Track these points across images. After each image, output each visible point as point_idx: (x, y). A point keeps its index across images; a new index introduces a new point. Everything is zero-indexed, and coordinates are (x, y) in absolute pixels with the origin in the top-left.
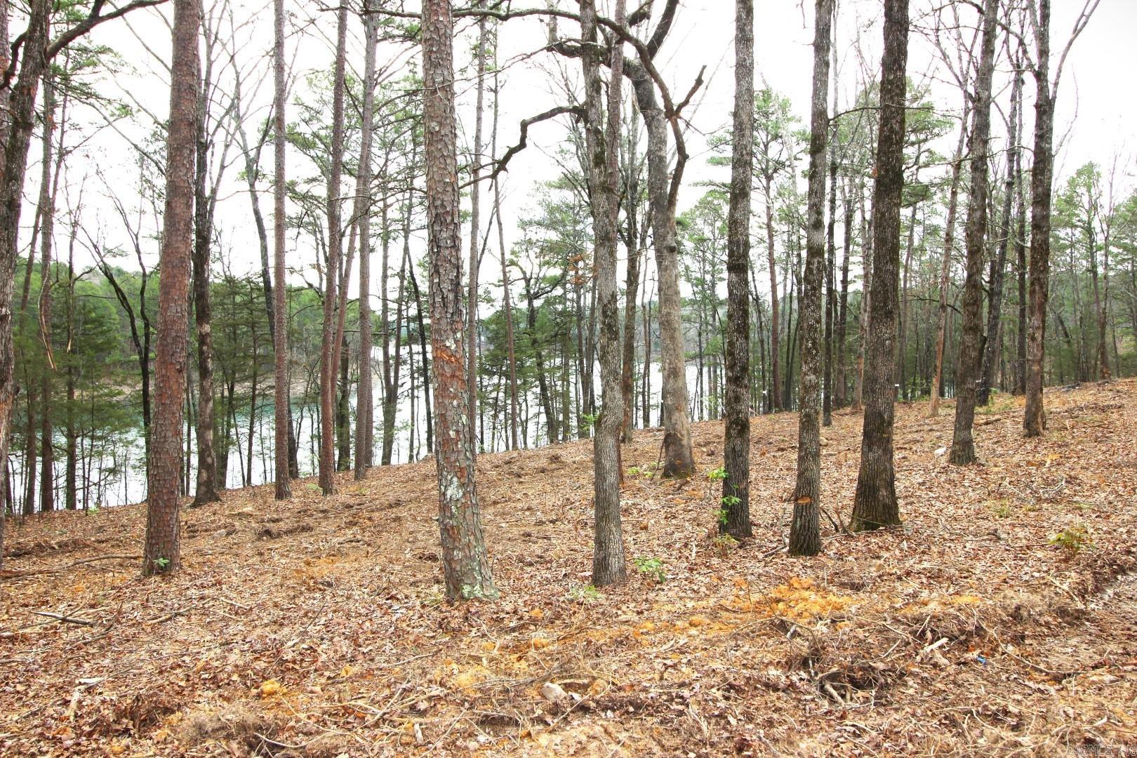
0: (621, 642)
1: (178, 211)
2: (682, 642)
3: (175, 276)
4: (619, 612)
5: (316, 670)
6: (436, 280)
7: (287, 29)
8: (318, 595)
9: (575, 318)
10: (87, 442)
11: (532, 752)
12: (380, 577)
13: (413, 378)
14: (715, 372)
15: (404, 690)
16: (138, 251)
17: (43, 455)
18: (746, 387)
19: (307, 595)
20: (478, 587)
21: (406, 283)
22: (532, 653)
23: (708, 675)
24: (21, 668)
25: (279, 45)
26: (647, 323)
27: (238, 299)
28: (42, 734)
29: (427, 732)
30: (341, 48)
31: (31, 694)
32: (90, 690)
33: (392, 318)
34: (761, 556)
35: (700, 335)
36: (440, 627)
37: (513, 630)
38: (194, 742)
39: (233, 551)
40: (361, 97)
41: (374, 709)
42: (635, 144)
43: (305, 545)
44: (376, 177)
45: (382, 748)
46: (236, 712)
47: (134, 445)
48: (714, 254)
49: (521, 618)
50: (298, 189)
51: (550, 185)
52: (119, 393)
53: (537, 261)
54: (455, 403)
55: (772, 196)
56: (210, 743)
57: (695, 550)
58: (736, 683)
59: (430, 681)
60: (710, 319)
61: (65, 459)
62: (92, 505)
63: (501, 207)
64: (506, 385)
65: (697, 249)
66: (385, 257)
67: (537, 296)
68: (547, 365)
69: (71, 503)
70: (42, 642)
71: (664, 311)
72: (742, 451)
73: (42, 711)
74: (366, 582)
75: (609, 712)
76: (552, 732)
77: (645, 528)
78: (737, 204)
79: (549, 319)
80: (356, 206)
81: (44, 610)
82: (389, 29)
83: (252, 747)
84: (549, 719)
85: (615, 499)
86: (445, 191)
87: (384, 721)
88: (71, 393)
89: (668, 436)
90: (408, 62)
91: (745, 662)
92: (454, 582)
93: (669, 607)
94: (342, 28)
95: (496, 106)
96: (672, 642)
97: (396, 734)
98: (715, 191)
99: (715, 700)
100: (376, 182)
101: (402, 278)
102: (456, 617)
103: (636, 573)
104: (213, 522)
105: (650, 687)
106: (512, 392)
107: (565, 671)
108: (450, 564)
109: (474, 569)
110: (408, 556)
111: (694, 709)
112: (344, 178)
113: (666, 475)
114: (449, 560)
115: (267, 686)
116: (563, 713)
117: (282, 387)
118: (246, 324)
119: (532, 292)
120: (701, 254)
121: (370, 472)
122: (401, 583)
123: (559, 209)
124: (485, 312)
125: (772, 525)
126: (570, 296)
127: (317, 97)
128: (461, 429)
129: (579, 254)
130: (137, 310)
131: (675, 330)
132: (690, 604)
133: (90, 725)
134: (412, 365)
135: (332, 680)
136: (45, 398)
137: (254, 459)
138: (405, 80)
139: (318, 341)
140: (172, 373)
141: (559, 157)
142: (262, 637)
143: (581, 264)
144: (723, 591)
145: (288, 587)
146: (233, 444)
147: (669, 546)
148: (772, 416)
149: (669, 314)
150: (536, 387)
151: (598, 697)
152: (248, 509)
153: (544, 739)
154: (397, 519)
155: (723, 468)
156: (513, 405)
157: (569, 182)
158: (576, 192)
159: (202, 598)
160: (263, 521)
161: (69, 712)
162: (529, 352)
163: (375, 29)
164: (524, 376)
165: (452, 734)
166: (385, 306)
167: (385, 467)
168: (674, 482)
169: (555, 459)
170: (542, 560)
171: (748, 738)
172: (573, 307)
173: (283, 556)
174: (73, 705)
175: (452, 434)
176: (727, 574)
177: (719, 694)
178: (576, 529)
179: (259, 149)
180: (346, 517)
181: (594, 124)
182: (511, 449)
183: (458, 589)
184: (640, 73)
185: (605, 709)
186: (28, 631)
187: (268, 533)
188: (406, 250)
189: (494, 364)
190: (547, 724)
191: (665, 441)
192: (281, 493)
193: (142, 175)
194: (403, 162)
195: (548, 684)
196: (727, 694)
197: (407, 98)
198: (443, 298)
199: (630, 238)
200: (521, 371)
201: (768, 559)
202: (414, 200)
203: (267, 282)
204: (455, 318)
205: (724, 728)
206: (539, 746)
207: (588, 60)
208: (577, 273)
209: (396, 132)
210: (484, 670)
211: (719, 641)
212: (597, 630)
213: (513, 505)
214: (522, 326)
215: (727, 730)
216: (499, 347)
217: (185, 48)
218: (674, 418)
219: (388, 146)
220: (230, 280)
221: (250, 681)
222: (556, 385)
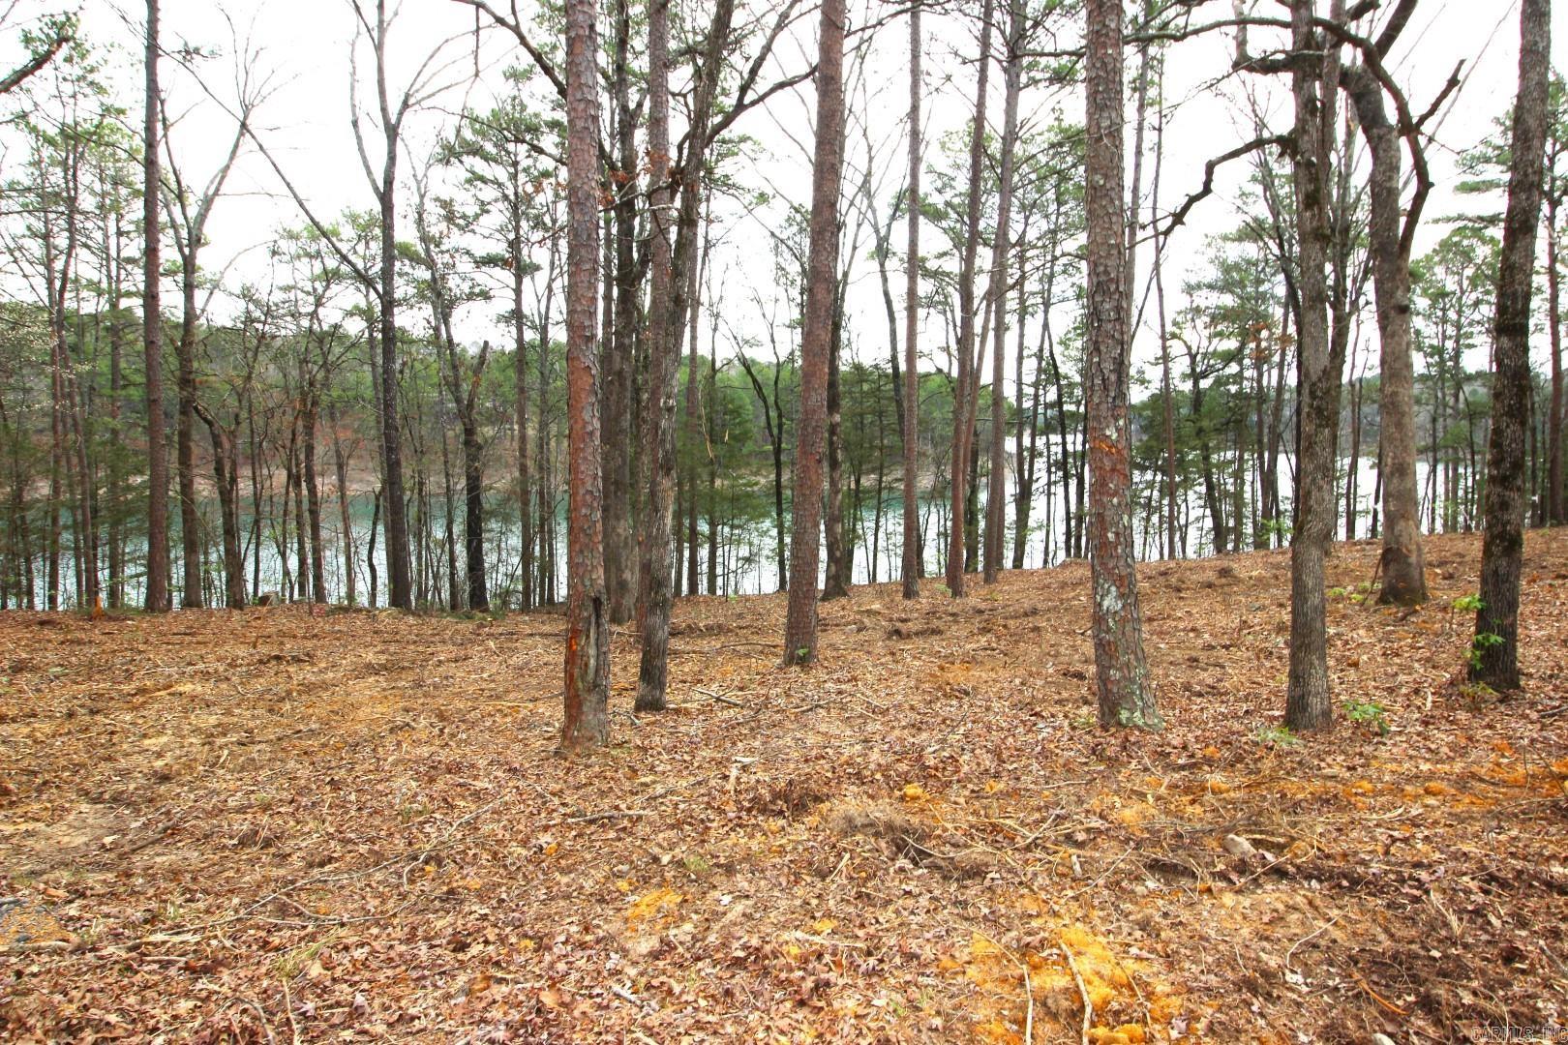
0: (1326, 801)
1: (819, 297)
2: (1414, 812)
3: (815, 365)
4: (1323, 764)
5: (959, 781)
6: (1096, 360)
7: (923, 90)
8: (954, 702)
9: (1254, 402)
10: (727, 529)
11: (1214, 910)
12: (1021, 691)
13: (1049, 472)
14: (1455, 470)
15: (1058, 816)
16: (773, 341)
17: (690, 542)
18: (1519, 489)
19: (944, 702)
20: (1138, 714)
21: (1044, 363)
22: (1209, 797)
23: (1457, 859)
24: (686, 739)
25: (915, 108)
26: (1356, 406)
27: (866, 387)
28: (708, 803)
29: (1086, 866)
30: (981, 105)
31: (696, 764)
32: (745, 768)
33: (1027, 404)
34: (1534, 716)
35: (1434, 420)
36: (1094, 753)
37: (1183, 768)
38: (844, 834)
39: (865, 647)
40: (998, 156)
41: (1025, 831)
42: (1349, 175)
43: (937, 648)
44: (1014, 246)
45: (1035, 874)
46: (882, 810)
47: (765, 536)
48: (1459, 313)
49: (1192, 756)
50: (928, 265)
51: (1225, 238)
52: (756, 484)
53: (1206, 332)
54: (1115, 500)
55: (1558, 229)
56: (859, 837)
57: (1430, 698)
58: (1502, 874)
59: (1088, 811)
60: (1451, 401)
61: (707, 546)
62: (730, 591)
63: (1162, 269)
64: (1162, 481)
65: (1433, 306)
66: (1022, 336)
67: (1204, 375)
68: (1214, 458)
69: (712, 588)
70: (701, 717)
71: (1388, 390)
72: (1509, 574)
73: (705, 781)
74: (1005, 694)
75: (1314, 883)
76: (1239, 892)
77: (1355, 665)
78: (1515, 242)
79: (1219, 405)
80: (992, 280)
81: (699, 687)
82: (1032, 74)
83: (900, 849)
84: (1234, 877)
85: (1319, 625)
86: (1109, 255)
87: (1037, 846)
88: (712, 482)
89: (1387, 552)
90: (1053, 110)
91: (1514, 850)
92: (1110, 706)
93: (1394, 766)
94: (983, 81)
95: (1159, 148)
96: (1400, 811)
97: (1050, 862)
98: (1465, 227)
99: (1468, 892)
100: (1013, 252)
101: (1040, 358)
102: (1112, 745)
103: (1345, 719)
104: (843, 617)
105: (1371, 860)
106: (1169, 490)
107: (1252, 825)
108: (1105, 685)
109: (1134, 693)
110: (1051, 671)
111: (1435, 897)
112: (980, 249)
113: (1383, 600)
114: (1103, 678)
115: (911, 790)
116: (1253, 873)
117: (910, 480)
118: (873, 412)
119: (1198, 370)
120: (1440, 313)
121: (1000, 576)
122: (1044, 700)
123: (1236, 267)
124: (1137, 395)
125: (1551, 676)
126: (1247, 374)
127: (951, 162)
128: (1121, 531)
129: (1263, 321)
130: (771, 400)
131: (1403, 414)
132: (1425, 767)
133: (750, 801)
134: (1049, 457)
135: (977, 794)
136: (693, 486)
137: (879, 555)
138: (1049, 131)
139: (949, 431)
140: (812, 464)
141: (1239, 203)
142: (902, 740)
143: (1264, 334)
144: (1474, 755)
145: (924, 691)
146: (859, 537)
147: (1391, 690)
148: (1546, 531)
149: (1395, 394)
150: (1200, 484)
151: (1298, 861)
152: (876, 606)
153: (1229, 899)
154: (1036, 629)
155: (1477, 596)
156: (1171, 506)
157: (1253, 232)
158: (1261, 244)
159: (840, 693)
160: (891, 620)
161: (730, 786)
162: (1192, 443)
163: (1018, 76)
164: (1186, 473)
165: (1115, 873)
166: (1020, 391)
167: (1017, 571)
168: (1396, 610)
169: (1225, 572)
170: (1214, 691)
171: (1522, 947)
172: (1252, 388)
173: (916, 658)
174: (732, 779)
175: (1111, 536)
176: (1481, 734)
177: (1473, 885)
178: (1258, 658)
179: (889, 226)
180: (977, 622)
181: (1306, 155)
182: (1166, 557)
183: (1114, 713)
184: (1364, 81)
185: (1309, 877)
186: (688, 705)
187: (898, 632)
188: (1046, 326)
189: (1148, 458)
190: (1230, 881)
191: (1384, 555)
192: (909, 594)
193: (778, 264)
194: (1044, 225)
195: (1231, 836)
196: (1486, 886)
197: (1051, 152)
198: (1103, 380)
199: (1336, 297)
200: (1182, 465)
201: (1547, 721)
202: (1056, 268)
203: (896, 368)
204: (1118, 402)
205: (1482, 928)
206: (1223, 906)
207: (1300, 75)
208: (1258, 345)
209: (1038, 192)
210: (1150, 807)
211: (1472, 818)
212: (1293, 783)
213: (1174, 624)
214: (1184, 411)
215: (1487, 932)
216: (1156, 437)
217: (828, 126)
218: (1397, 529)
219: (1027, 209)
220: (858, 368)
221: (895, 784)
222: (1225, 484)
